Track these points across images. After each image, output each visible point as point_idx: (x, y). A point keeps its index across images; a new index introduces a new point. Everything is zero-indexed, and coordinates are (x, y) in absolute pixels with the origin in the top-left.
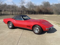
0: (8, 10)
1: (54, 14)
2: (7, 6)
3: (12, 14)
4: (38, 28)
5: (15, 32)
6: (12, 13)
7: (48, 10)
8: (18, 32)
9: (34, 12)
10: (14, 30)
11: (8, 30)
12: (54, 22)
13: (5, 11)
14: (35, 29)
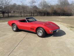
0: (18, 11)
1: (73, 15)
2: (16, 6)
3: (20, 16)
4: (41, 31)
5: (18, 34)
6: (20, 14)
7: (65, 11)
8: (21, 35)
9: (47, 13)
10: (18, 33)
11: (11, 33)
12: (68, 25)
13: (14, 12)
14: (39, 32)
